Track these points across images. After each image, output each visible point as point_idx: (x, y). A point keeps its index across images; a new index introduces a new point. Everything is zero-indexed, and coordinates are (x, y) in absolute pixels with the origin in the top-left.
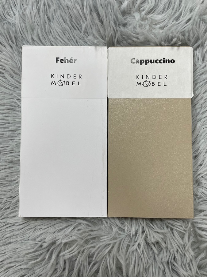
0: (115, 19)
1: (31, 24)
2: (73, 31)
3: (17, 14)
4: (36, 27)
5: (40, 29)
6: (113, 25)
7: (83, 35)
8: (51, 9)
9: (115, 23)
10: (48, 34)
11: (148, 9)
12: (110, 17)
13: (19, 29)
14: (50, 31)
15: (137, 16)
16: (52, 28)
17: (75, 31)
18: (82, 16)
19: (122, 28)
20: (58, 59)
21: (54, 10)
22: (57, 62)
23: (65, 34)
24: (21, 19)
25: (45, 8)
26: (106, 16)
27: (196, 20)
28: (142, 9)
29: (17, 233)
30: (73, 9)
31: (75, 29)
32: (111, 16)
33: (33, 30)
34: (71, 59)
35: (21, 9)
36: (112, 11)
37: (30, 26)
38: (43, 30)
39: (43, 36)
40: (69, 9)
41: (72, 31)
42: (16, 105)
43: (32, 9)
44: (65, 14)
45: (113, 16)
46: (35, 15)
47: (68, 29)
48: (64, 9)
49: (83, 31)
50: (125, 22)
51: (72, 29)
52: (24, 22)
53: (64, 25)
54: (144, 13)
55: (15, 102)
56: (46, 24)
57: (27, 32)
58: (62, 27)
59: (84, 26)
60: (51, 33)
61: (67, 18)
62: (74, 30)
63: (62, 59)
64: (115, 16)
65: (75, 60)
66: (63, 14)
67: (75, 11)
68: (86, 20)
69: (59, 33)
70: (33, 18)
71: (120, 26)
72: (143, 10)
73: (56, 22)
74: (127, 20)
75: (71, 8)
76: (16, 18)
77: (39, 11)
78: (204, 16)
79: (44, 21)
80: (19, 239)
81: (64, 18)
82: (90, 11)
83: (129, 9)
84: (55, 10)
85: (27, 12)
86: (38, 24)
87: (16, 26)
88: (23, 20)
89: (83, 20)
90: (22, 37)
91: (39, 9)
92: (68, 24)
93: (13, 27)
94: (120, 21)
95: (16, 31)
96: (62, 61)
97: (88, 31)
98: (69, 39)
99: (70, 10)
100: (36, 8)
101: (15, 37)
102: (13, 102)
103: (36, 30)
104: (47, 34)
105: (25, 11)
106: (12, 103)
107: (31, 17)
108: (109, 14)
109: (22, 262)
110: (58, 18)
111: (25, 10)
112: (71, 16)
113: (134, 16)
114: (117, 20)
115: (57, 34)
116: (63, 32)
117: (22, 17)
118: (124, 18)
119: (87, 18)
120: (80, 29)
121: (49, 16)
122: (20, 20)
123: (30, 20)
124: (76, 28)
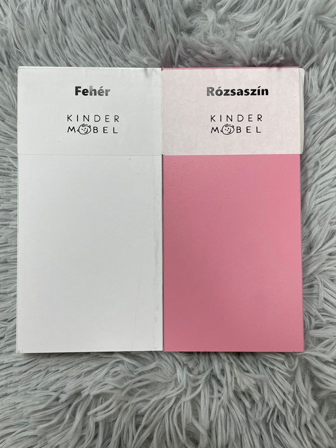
0: (175, 20)
1: (33, 29)
2: (105, 41)
3: (9, 14)
4: (42, 35)
5: (48, 39)
6: (171, 30)
7: (120, 48)
8: (67, 4)
9: (175, 27)
10: (62, 47)
11: (231, 4)
12: (167, 17)
13: (14, 39)
14: (66, 42)
15: (211, 15)
16: (68, 37)
17: (107, 42)
18: (118, 15)
19: (185, 36)
20: (79, 89)
21: (72, 6)
22: (77, 94)
23: (90, 47)
24: (16, 22)
25: (57, 3)
26: (160, 15)
27: (309, 21)
28: (219, 4)
29: (17, 378)
30: (104, 4)
31: (108, 38)
32: (168, 15)
33: (36, 40)
34: (102, 90)
35: (16, 5)
36: (170, 7)
37: (32, 33)
38: (54, 40)
39: (53, 50)
40: (97, 4)
41: (102, 41)
42: (11, 167)
43: (35, 4)
44: (91, 13)
45: (170, 15)
46: (40, 16)
47: (95, 39)
48: (88, 4)
49: (120, 42)
50: (189, 25)
51: (103, 38)
52: (22, 26)
53: (89, 31)
54: (222, 10)
55: (9, 162)
56: (59, 29)
57: (27, 43)
58: (86, 35)
59: (122, 33)
60: (67, 44)
61: (94, 20)
62: (106, 39)
63: (85, 89)
64: (173, 16)
65: (107, 91)
66: (87, 12)
67: (106, 7)
68: (126, 23)
69: (81, 46)
70: (37, 20)
71: (182, 33)
72: (221, 6)
73: (75, 26)
74: (195, 22)
75: (100, 3)
76: (8, 21)
77: (46, 8)
78: (323, 16)
79: (55, 24)
80: (20, 388)
81: (88, 19)
82: (132, 8)
83: (197, 4)
84: (74, 6)
85: (27, 10)
86: (45, 30)
87: (8, 34)
88: (20, 25)
89: (120, 22)
90: (18, 53)
91: (47, 4)
92: (95, 30)
93: (2, 35)
94: (182, 24)
95: (8, 42)
96: (85, 92)
97: (129, 41)
98: (98, 55)
99: (97, 6)
100: (42, 3)
101: (6, 53)
102: (5, 162)
103: (42, 40)
104: (60, 47)
105: (23, 8)
106: (4, 164)
107: (33, 19)
108: (165, 11)
109: (26, 426)
110: (79, 19)
111: (22, 6)
112: (101, 15)
113: (206, 16)
114: (178, 22)
115: (77, 46)
116: (87, 43)
117: (18, 18)
118: (190, 18)
119: (128, 20)
120: (116, 39)
121: (63, 16)
122: (14, 24)
123: (32, 24)
124: (110, 37)
